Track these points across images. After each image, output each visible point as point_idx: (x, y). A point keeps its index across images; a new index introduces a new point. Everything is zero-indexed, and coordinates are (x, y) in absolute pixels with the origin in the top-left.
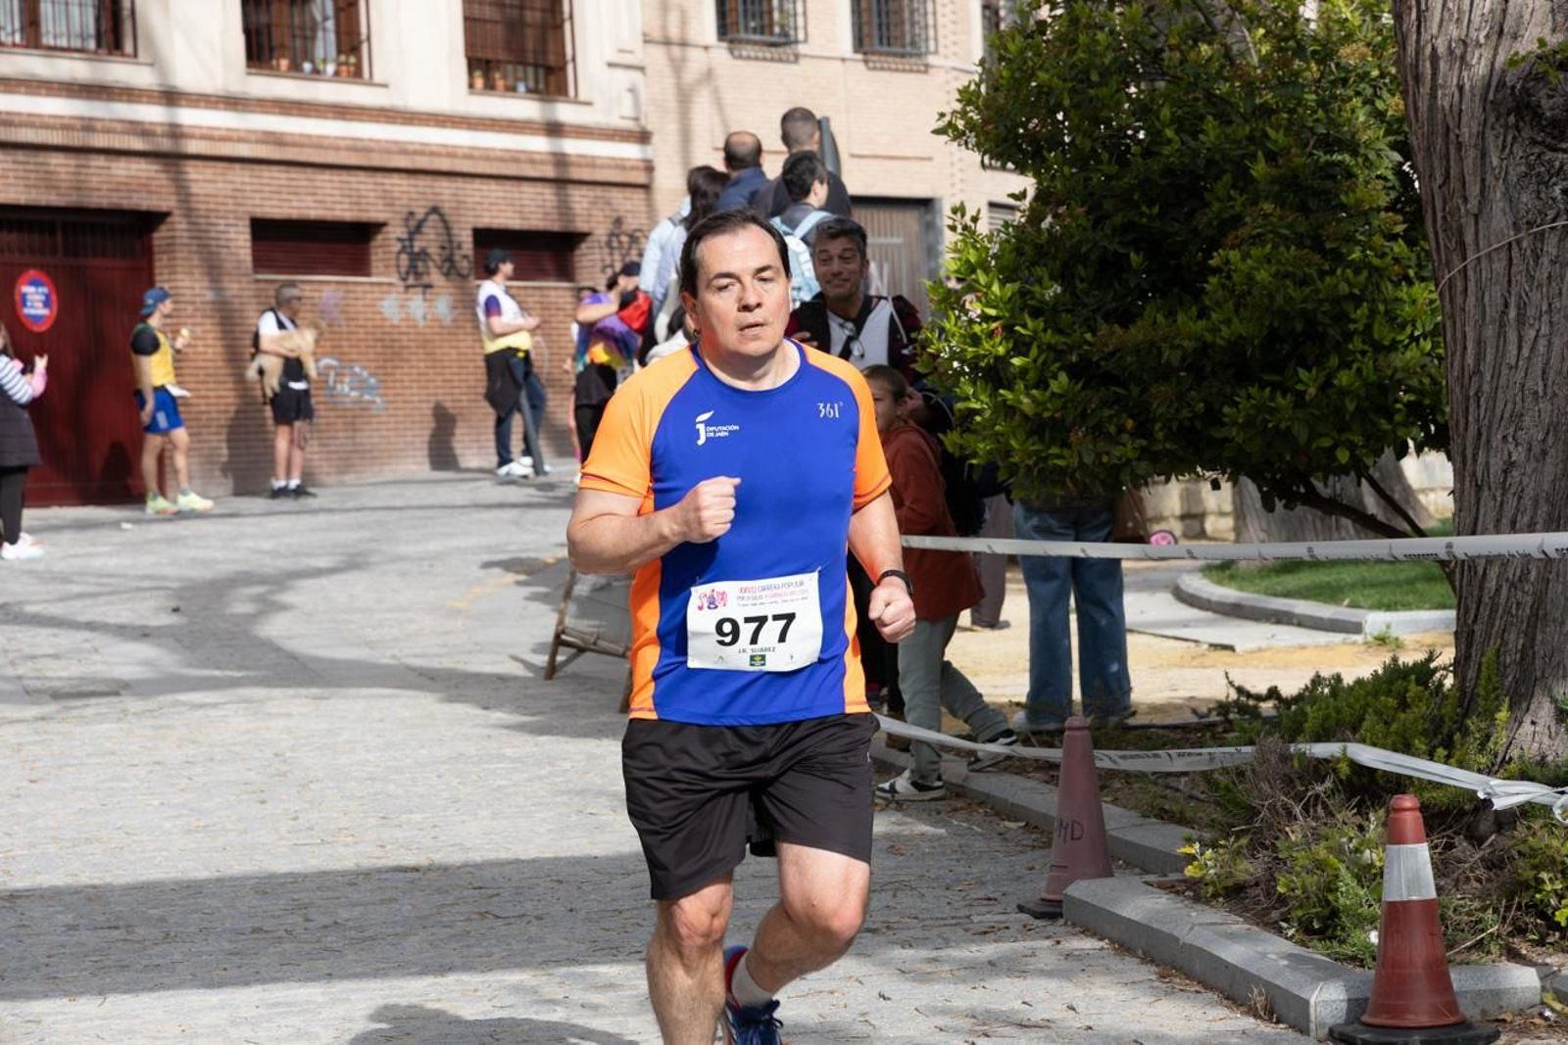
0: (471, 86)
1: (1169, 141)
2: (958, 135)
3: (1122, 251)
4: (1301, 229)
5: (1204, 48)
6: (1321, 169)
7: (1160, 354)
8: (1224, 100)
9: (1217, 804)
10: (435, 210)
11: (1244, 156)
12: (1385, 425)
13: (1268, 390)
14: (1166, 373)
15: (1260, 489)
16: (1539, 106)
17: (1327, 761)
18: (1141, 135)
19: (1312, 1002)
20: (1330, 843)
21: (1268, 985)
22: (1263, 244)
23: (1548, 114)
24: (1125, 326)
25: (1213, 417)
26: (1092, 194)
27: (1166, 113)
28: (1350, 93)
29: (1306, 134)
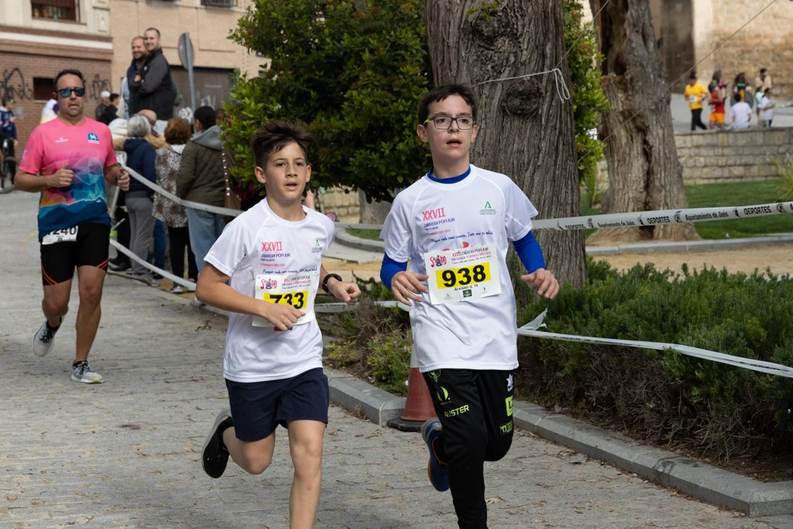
0: (33, 15)
1: (328, 44)
2: (238, 40)
3: (307, 90)
4: (384, 82)
5: (344, 3)
6: (392, 57)
7: (323, 135)
8: (352, 27)
9: (343, 327)
10: (17, 69)
11: (360, 51)
12: (418, 167)
13: (369, 151)
14: (325, 143)
15: (366, 193)
16: (482, 31)
17: (389, 309)
18: (316, 41)
19: (380, 410)
20: (390, 343)
21: (362, 403)
22: (367, 88)
23: (486, 34)
24: (308, 123)
25: (345, 162)
26: (295, 66)
27: (327, 31)
28: (405, 24)
29: (386, 42)
